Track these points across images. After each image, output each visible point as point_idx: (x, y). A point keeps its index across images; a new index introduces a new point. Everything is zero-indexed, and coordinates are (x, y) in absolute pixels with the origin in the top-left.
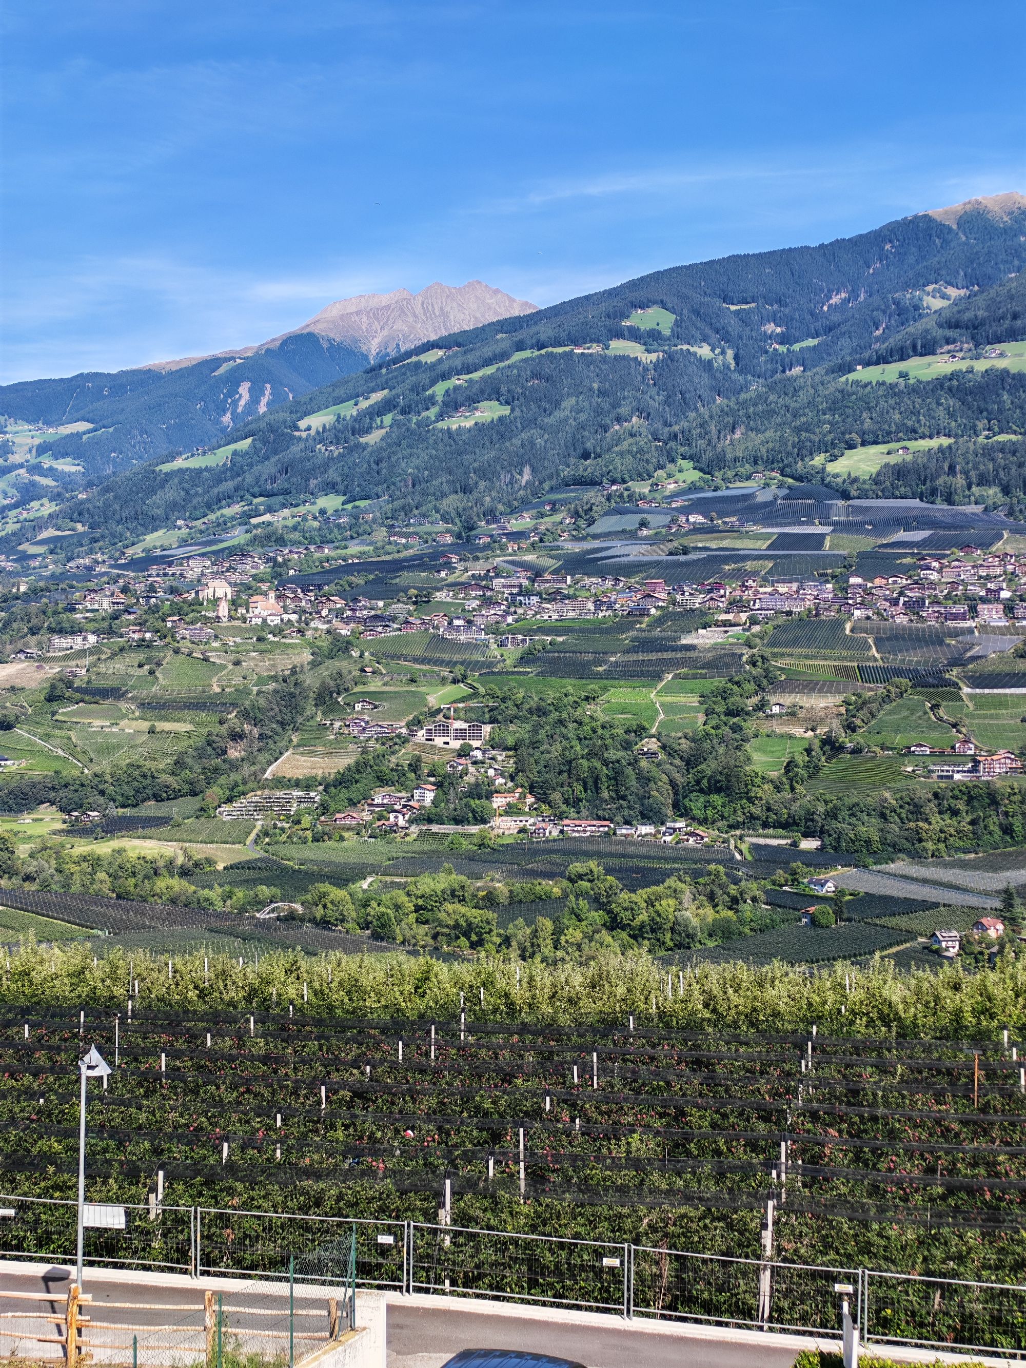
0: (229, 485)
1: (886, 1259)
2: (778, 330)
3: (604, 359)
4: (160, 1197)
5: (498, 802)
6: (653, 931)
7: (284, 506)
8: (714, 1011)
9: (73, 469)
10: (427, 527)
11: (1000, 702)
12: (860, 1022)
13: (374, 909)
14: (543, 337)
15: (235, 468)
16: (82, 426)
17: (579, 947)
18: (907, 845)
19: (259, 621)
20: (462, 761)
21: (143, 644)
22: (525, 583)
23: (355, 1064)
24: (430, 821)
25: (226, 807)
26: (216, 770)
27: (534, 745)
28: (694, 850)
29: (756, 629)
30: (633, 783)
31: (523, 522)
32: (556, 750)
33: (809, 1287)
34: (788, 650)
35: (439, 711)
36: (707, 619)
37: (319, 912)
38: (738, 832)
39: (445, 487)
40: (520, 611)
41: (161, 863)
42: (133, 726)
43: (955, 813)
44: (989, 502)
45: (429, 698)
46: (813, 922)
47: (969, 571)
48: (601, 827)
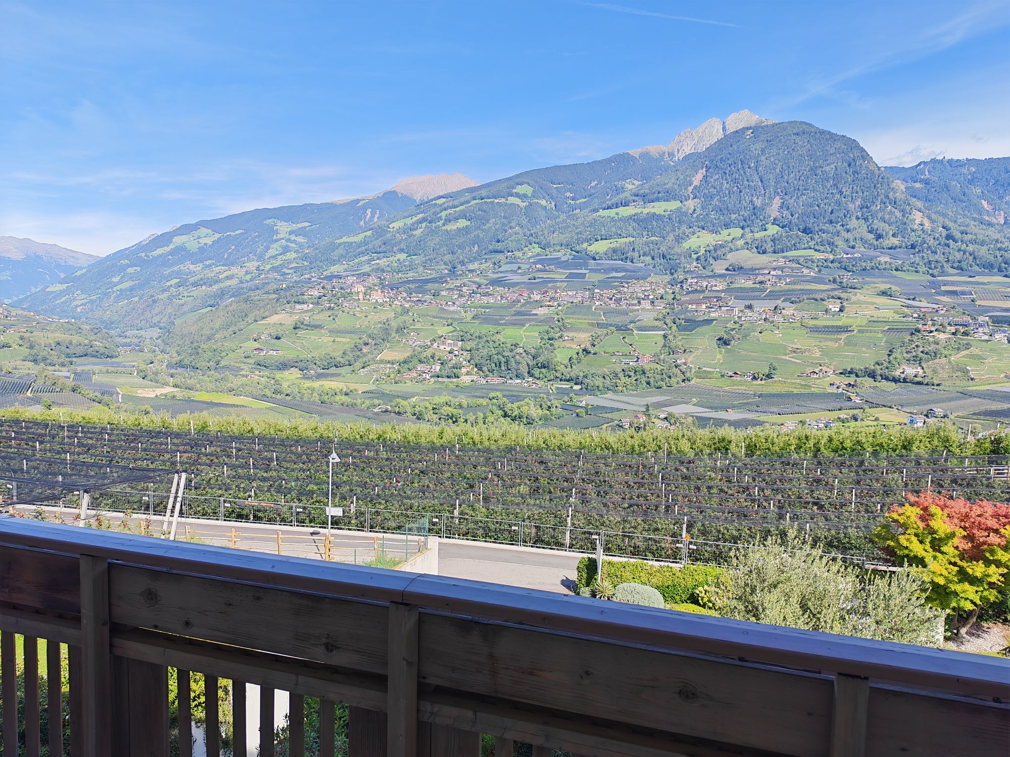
0: (363, 248)
1: (610, 527)
2: (571, 195)
3: (506, 204)
4: (355, 505)
5: (464, 370)
6: (519, 418)
7: (384, 257)
8: (547, 444)
9: (303, 241)
10: (438, 267)
11: (648, 337)
12: (599, 449)
13: (417, 409)
14: (483, 195)
15: (365, 242)
16: (306, 224)
17: (492, 423)
18: (612, 388)
19: (374, 301)
20: (451, 355)
21: (330, 308)
22: (475, 289)
23: (420, 461)
24: (438, 377)
25: (362, 370)
26: (358, 356)
27: (477, 349)
28: (535, 389)
29: (560, 308)
30: (513, 364)
31: (475, 266)
32: (485, 352)
33: (583, 537)
34: (571, 316)
35: (442, 336)
36: (542, 304)
37: (397, 410)
38: (551, 383)
39: (445, 252)
40: (473, 299)
41: (338, 390)
42: (327, 339)
43: (630, 377)
44: (647, 263)
45: (439, 331)
46: (577, 415)
47: (638, 288)
48: (501, 380)
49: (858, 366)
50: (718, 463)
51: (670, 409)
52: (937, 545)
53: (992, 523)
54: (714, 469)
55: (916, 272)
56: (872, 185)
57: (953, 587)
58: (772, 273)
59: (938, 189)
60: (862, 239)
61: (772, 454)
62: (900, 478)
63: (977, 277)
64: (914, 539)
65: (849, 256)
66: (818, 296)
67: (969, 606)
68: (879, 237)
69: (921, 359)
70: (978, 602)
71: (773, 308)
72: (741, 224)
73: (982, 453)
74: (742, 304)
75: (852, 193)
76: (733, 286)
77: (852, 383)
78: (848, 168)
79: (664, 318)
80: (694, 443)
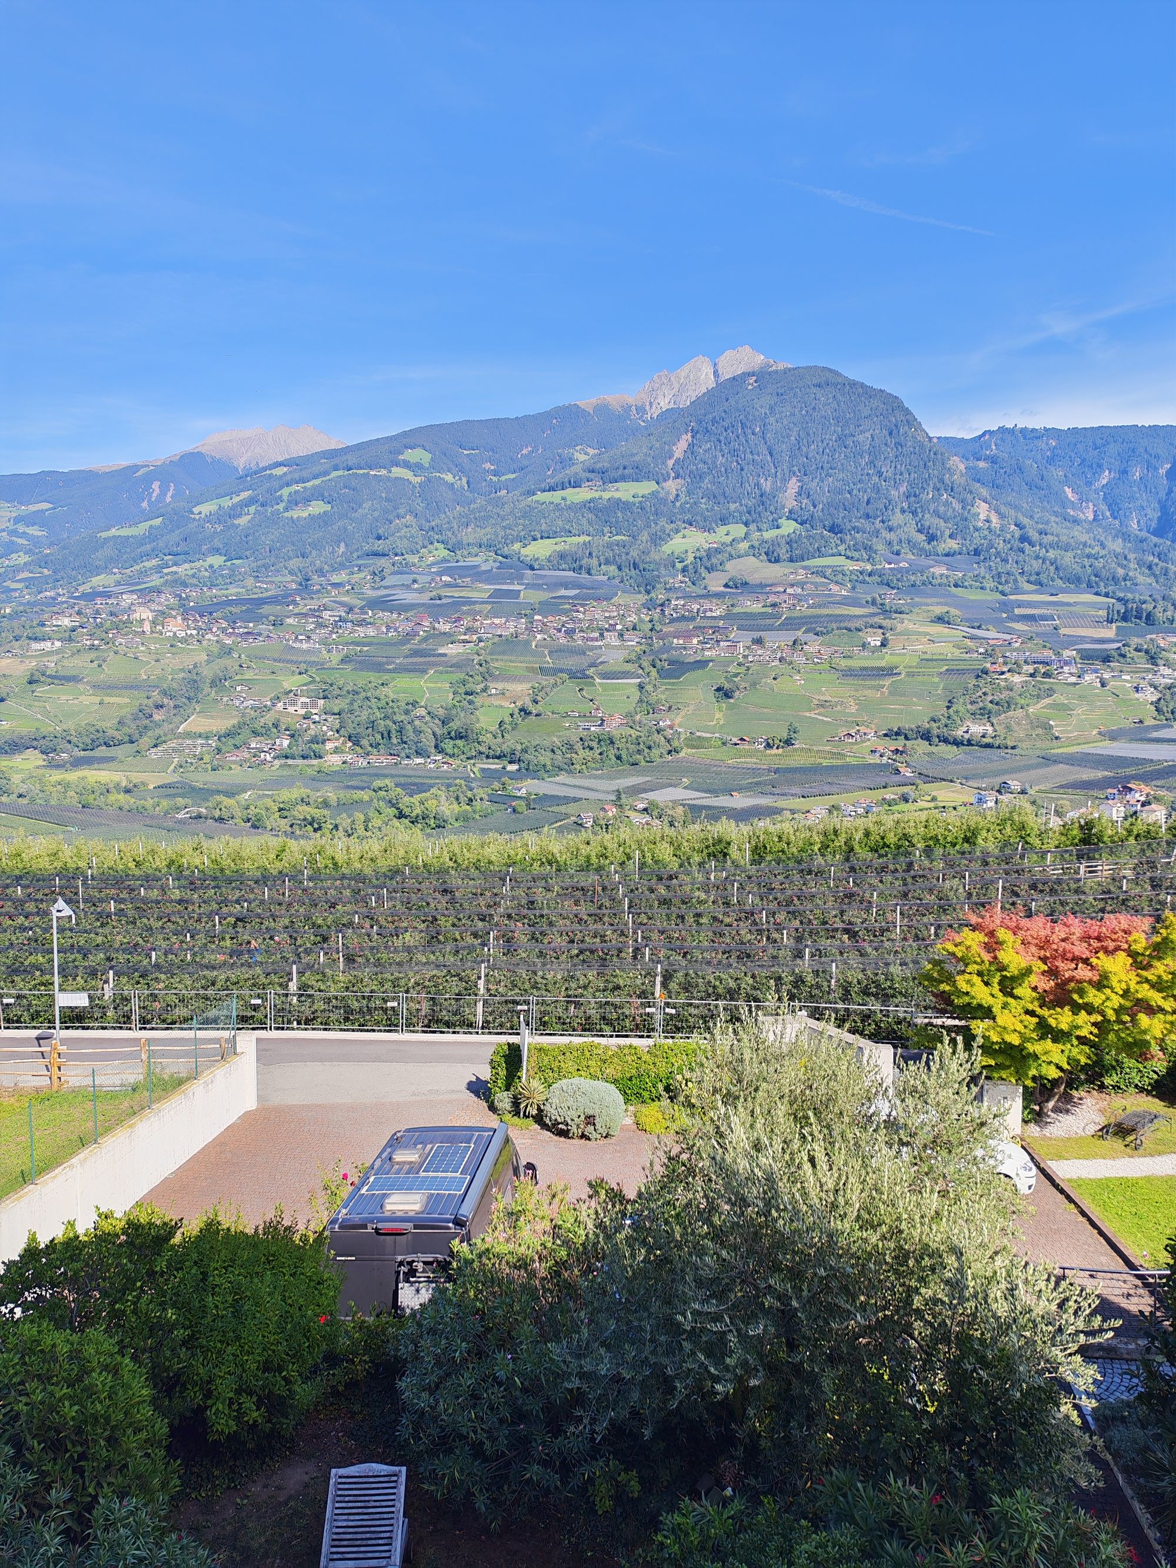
0: (148, 547)
1: (546, 990)
2: (492, 467)
3: (389, 479)
4: (111, 986)
5: (329, 746)
6: (423, 818)
7: (185, 562)
8: (455, 861)
9: (40, 533)
10: (280, 578)
11: (617, 688)
12: (536, 865)
13: (252, 811)
14: (350, 463)
15: (152, 536)
16: (45, 506)
17: (380, 829)
18: (566, 767)
19: (171, 634)
20: (306, 721)
21: (92, 647)
22: (343, 614)
23: (238, 902)
24: (287, 757)
25: (154, 750)
26: (145, 727)
27: (351, 712)
28: (447, 772)
29: (482, 644)
30: (411, 734)
31: (340, 577)
32: (364, 715)
33: (505, 1009)
34: (499, 657)
35: (291, 691)
36: (453, 638)
37: (217, 814)
38: (472, 761)
39: (291, 554)
40: (341, 631)
41: (111, 786)
42: (89, 700)
43: (591, 749)
44: (611, 575)
45: (284, 683)
46: (514, 810)
47: (598, 613)
48: (392, 760)
49: (907, 724)
50: (712, 878)
51: (652, 796)
52: (1008, 987)
53: (1080, 949)
54: (706, 888)
55: (982, 588)
56: (922, 463)
57: (1031, 1047)
58: (789, 591)
59: (1008, 471)
60: (909, 541)
61: (789, 859)
62: (961, 887)
63: (1060, 596)
64: (976, 980)
65: (892, 566)
66: (852, 625)
67: (1053, 1073)
68: (931, 538)
69: (990, 712)
70: (1066, 1066)
71: (791, 643)
72: (744, 518)
73: (1068, 843)
74: (747, 637)
75: (895, 474)
76: (736, 610)
77: (900, 749)
78: (888, 438)
79: (639, 658)
80: (679, 848)
